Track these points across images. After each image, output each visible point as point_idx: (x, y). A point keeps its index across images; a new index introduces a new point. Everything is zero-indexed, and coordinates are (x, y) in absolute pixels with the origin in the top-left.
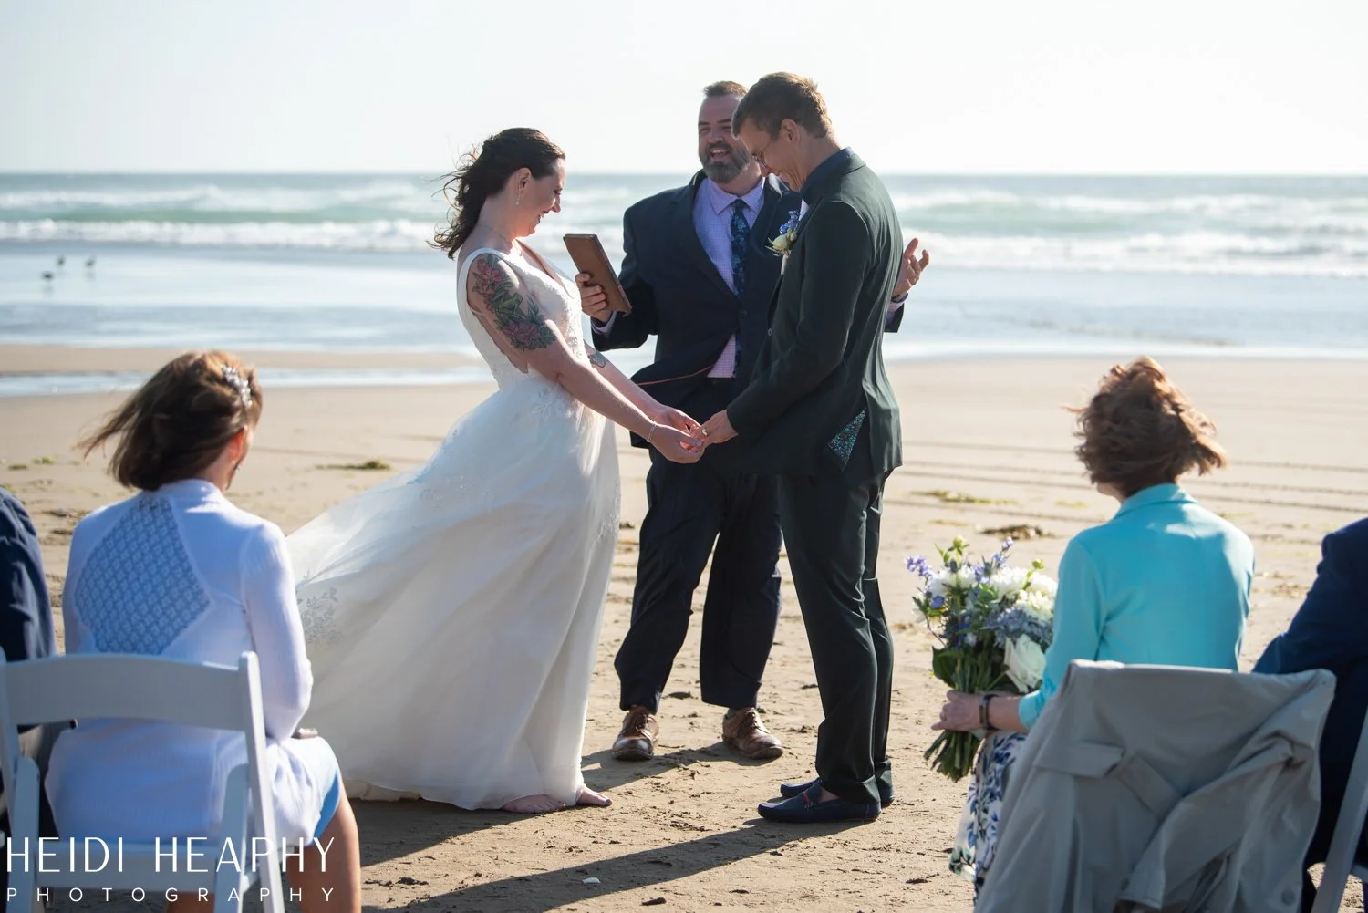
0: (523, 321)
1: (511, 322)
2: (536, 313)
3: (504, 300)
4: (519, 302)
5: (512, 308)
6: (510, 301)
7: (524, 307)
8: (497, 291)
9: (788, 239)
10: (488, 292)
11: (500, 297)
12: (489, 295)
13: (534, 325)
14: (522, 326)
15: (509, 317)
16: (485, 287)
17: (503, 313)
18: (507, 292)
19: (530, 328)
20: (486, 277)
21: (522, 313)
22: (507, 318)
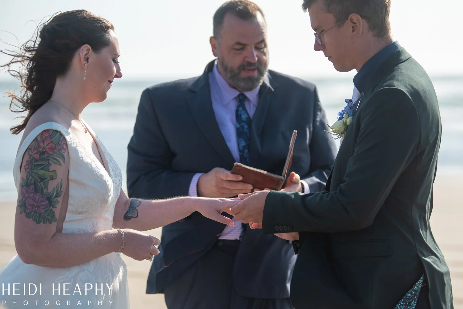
0: (42, 193)
1: (33, 186)
2: (57, 196)
3: (42, 169)
4: (52, 178)
5: (42, 179)
6: (46, 172)
7: (52, 186)
8: (42, 159)
9: (345, 124)
10: (34, 156)
11: (41, 165)
12: (34, 158)
13: (47, 202)
14: (37, 197)
15: (35, 184)
16: (35, 152)
17: (33, 177)
18: (49, 165)
19: (43, 201)
20: (42, 145)
21: (47, 187)
22: (33, 182)
